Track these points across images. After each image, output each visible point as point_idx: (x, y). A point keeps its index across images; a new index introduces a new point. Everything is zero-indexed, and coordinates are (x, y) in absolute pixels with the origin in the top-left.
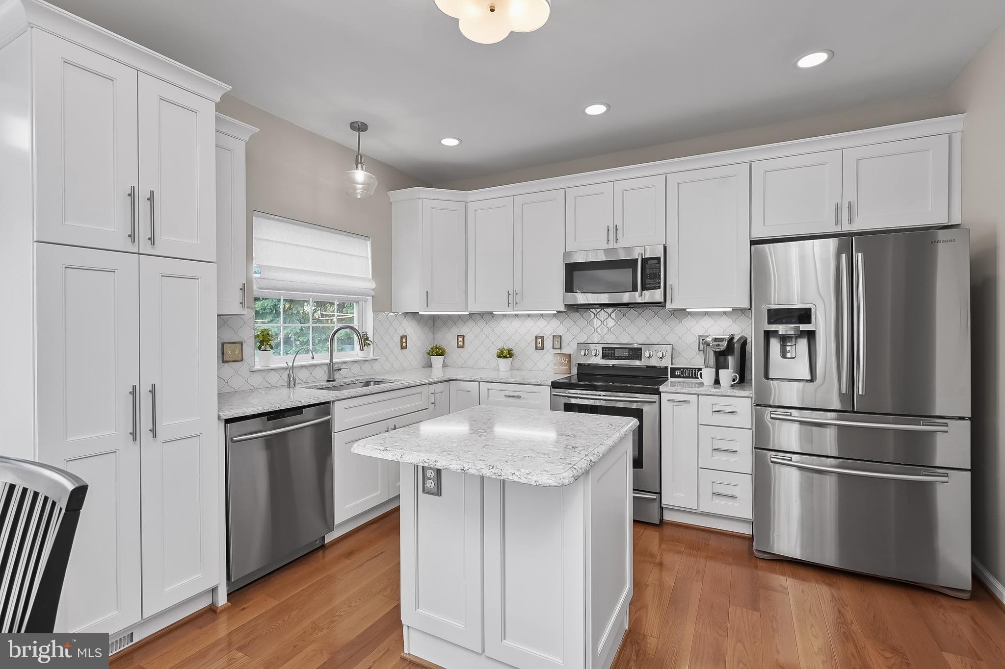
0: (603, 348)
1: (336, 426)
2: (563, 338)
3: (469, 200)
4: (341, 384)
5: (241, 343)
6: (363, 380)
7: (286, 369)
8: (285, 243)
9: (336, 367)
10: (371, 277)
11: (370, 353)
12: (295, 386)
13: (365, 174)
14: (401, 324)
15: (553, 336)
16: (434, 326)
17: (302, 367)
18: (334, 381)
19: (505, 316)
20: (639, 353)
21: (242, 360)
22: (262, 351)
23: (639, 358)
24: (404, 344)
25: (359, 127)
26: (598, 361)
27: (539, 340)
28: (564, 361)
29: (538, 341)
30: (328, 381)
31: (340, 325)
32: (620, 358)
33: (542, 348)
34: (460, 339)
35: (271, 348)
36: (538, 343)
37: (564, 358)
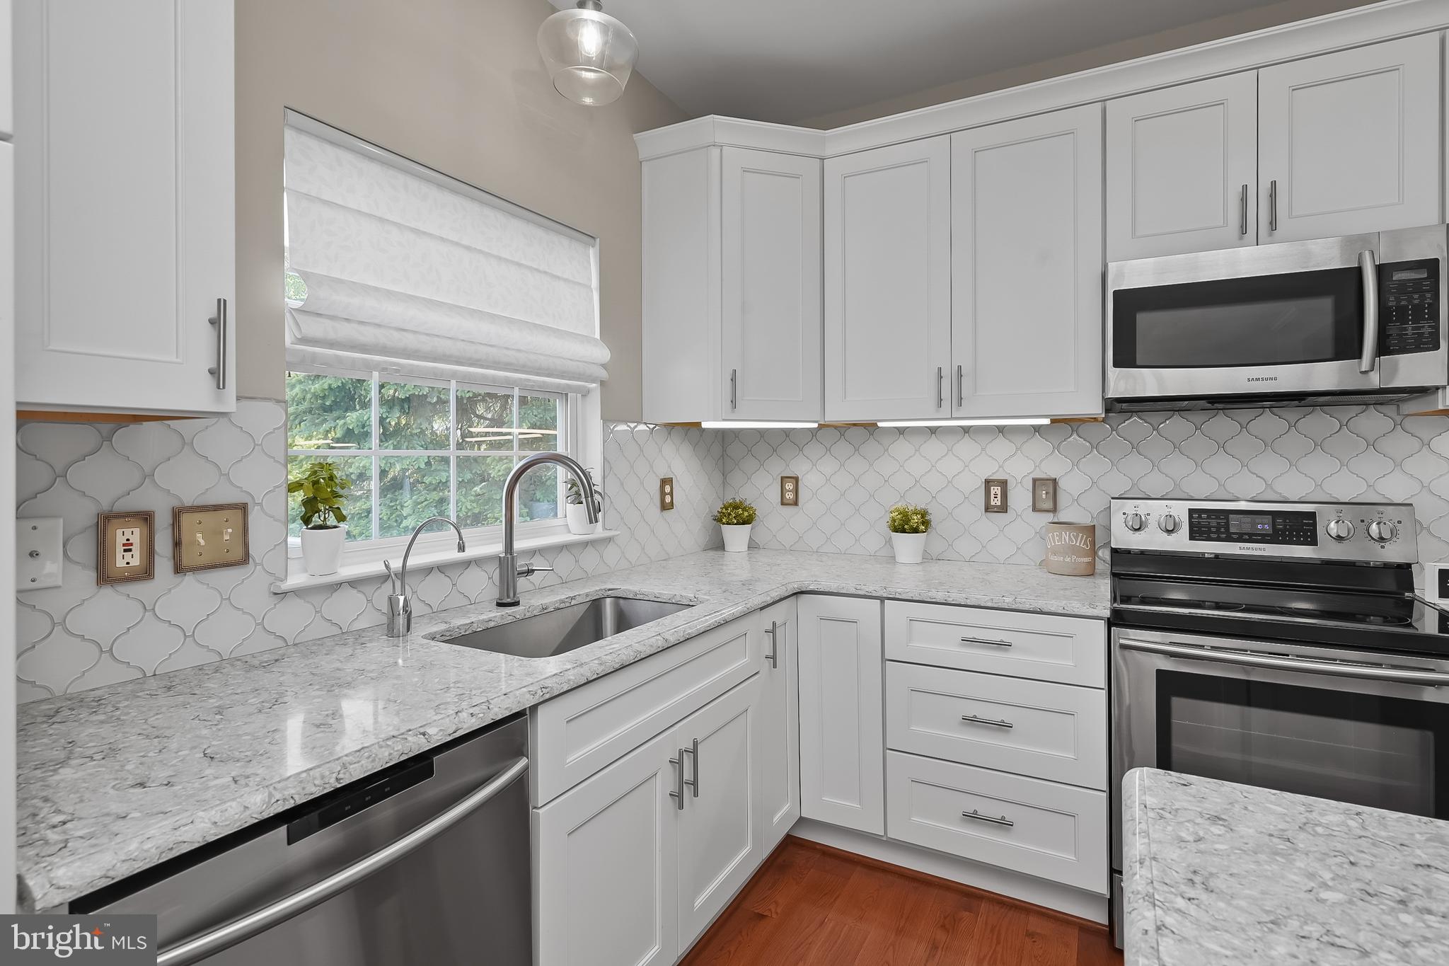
0: (1191, 511)
1: (543, 788)
2: (1061, 484)
3: (829, 152)
4: (536, 613)
5: (243, 508)
6: (587, 595)
7: (384, 578)
8: (381, 220)
9: (521, 564)
10: (597, 336)
12: (408, 630)
14: (660, 451)
15: (1035, 481)
16: (724, 455)
17: (428, 570)
18: (516, 604)
19: (901, 431)
20: (1307, 525)
21: (245, 559)
22: (315, 528)
23: (1310, 538)
24: (668, 499)
26: (1181, 543)
27: (996, 490)
28: (1080, 542)
29: (993, 493)
30: (500, 605)
31: (531, 454)
32: (1247, 537)
33: (1003, 508)
34: (789, 486)
35: (341, 518)
36: (992, 496)
37: (1082, 536)
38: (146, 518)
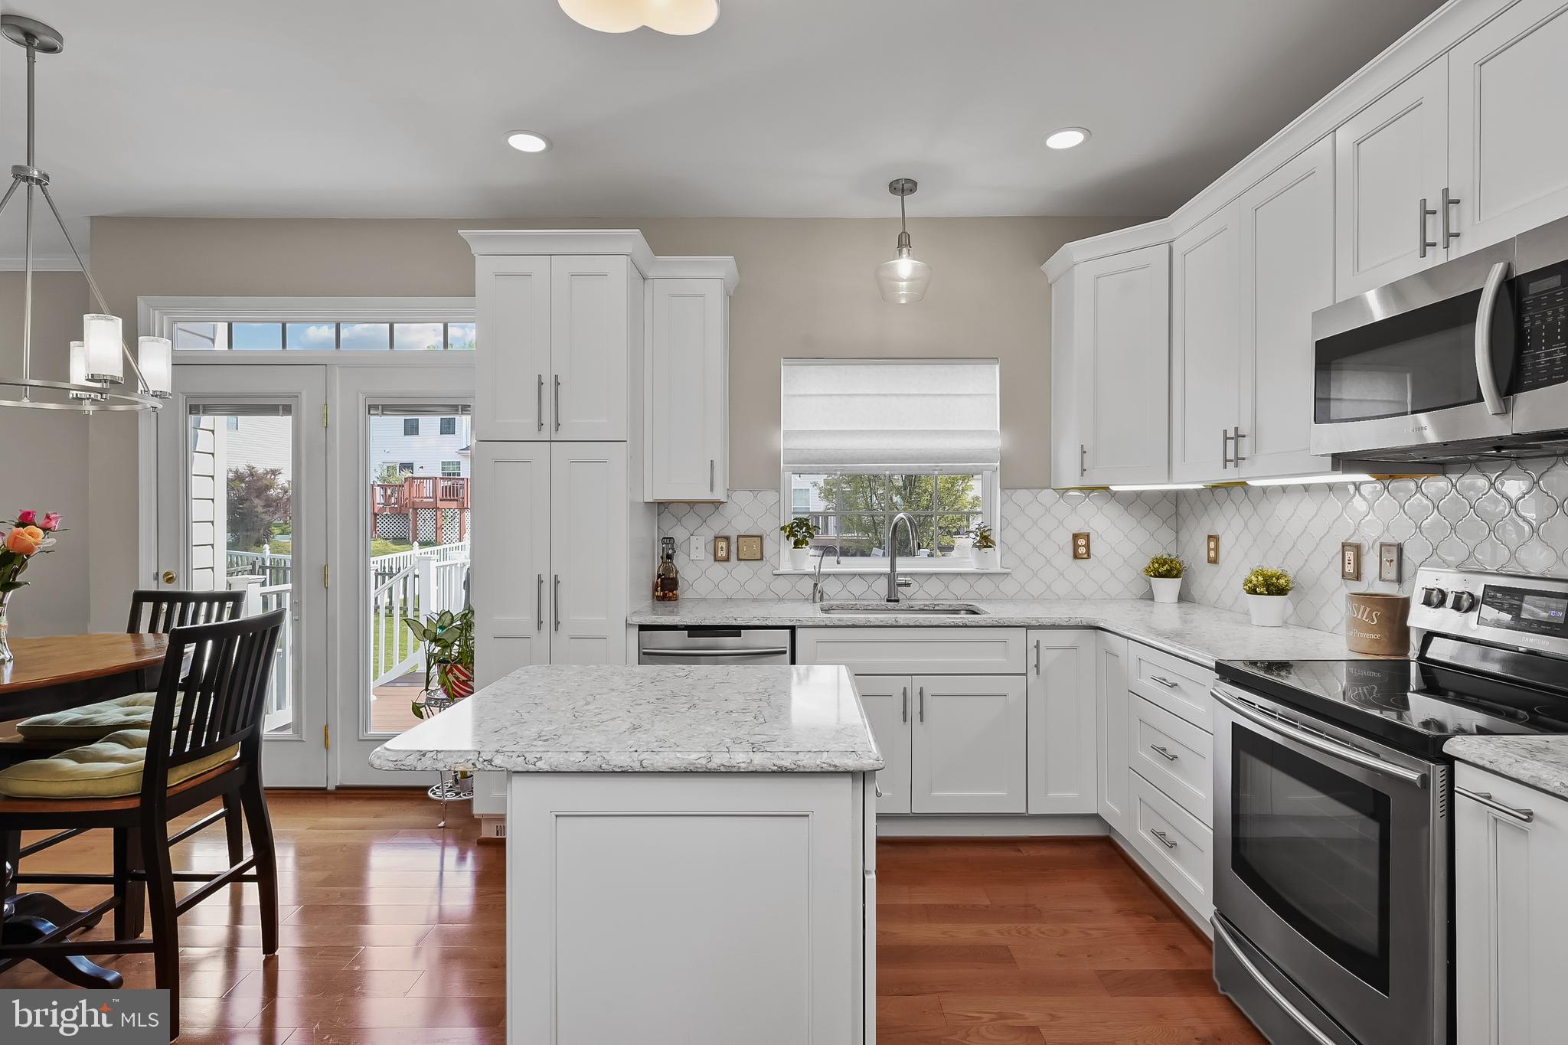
0: (1487, 588)
3: (1175, 236)
5: (761, 537)
6: (950, 606)
9: (901, 579)
10: (998, 429)
11: (993, 560)
13: (912, 264)
14: (1074, 508)
15: (1381, 545)
16: (1176, 513)
18: (898, 601)
21: (762, 558)
24: (1082, 550)
25: (903, 187)
27: (1350, 555)
28: (1372, 617)
29: (1348, 557)
30: (888, 601)
32: (1536, 627)
33: (1356, 576)
34: (1213, 545)
36: (1347, 562)
37: (1365, 610)
38: (727, 539)
